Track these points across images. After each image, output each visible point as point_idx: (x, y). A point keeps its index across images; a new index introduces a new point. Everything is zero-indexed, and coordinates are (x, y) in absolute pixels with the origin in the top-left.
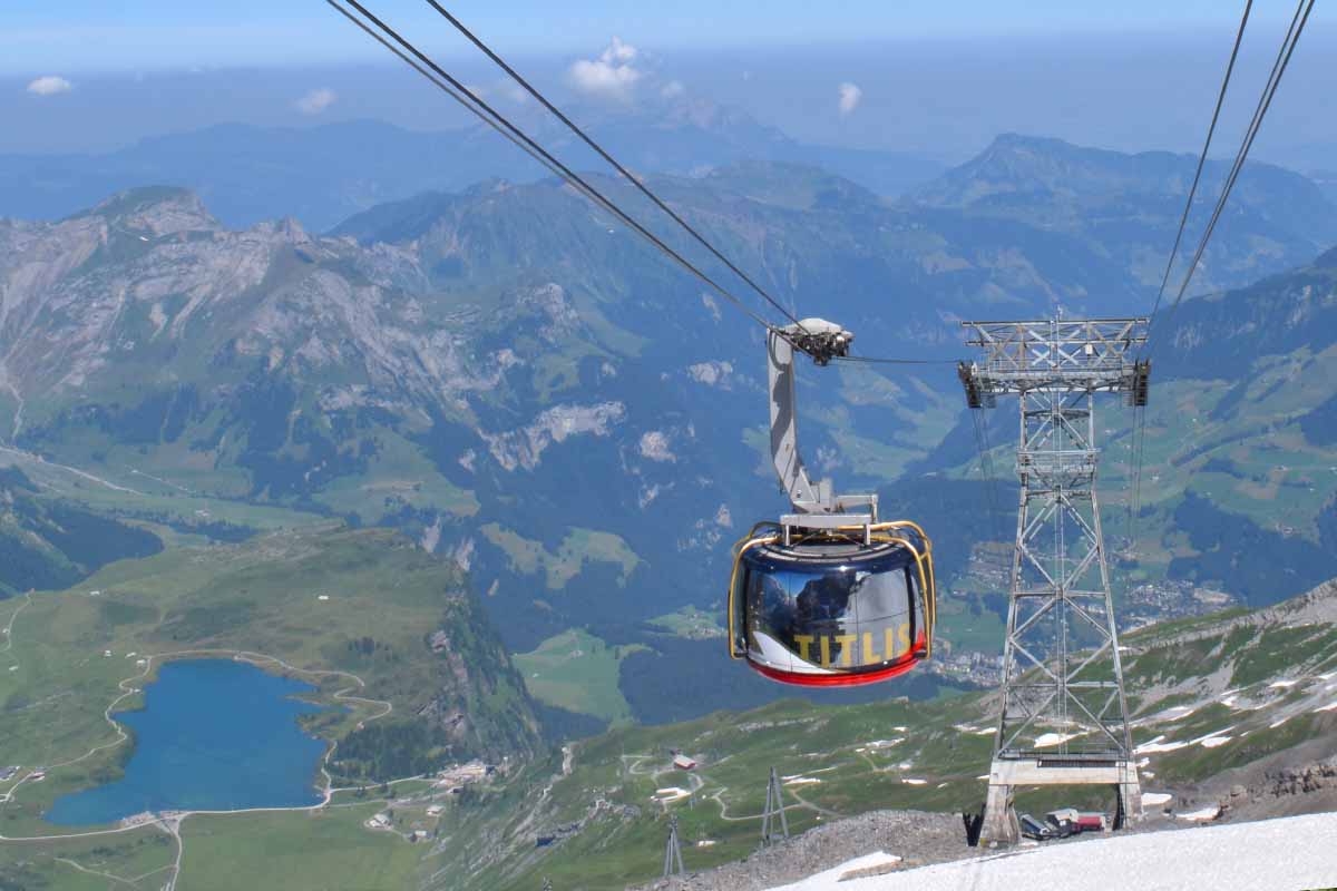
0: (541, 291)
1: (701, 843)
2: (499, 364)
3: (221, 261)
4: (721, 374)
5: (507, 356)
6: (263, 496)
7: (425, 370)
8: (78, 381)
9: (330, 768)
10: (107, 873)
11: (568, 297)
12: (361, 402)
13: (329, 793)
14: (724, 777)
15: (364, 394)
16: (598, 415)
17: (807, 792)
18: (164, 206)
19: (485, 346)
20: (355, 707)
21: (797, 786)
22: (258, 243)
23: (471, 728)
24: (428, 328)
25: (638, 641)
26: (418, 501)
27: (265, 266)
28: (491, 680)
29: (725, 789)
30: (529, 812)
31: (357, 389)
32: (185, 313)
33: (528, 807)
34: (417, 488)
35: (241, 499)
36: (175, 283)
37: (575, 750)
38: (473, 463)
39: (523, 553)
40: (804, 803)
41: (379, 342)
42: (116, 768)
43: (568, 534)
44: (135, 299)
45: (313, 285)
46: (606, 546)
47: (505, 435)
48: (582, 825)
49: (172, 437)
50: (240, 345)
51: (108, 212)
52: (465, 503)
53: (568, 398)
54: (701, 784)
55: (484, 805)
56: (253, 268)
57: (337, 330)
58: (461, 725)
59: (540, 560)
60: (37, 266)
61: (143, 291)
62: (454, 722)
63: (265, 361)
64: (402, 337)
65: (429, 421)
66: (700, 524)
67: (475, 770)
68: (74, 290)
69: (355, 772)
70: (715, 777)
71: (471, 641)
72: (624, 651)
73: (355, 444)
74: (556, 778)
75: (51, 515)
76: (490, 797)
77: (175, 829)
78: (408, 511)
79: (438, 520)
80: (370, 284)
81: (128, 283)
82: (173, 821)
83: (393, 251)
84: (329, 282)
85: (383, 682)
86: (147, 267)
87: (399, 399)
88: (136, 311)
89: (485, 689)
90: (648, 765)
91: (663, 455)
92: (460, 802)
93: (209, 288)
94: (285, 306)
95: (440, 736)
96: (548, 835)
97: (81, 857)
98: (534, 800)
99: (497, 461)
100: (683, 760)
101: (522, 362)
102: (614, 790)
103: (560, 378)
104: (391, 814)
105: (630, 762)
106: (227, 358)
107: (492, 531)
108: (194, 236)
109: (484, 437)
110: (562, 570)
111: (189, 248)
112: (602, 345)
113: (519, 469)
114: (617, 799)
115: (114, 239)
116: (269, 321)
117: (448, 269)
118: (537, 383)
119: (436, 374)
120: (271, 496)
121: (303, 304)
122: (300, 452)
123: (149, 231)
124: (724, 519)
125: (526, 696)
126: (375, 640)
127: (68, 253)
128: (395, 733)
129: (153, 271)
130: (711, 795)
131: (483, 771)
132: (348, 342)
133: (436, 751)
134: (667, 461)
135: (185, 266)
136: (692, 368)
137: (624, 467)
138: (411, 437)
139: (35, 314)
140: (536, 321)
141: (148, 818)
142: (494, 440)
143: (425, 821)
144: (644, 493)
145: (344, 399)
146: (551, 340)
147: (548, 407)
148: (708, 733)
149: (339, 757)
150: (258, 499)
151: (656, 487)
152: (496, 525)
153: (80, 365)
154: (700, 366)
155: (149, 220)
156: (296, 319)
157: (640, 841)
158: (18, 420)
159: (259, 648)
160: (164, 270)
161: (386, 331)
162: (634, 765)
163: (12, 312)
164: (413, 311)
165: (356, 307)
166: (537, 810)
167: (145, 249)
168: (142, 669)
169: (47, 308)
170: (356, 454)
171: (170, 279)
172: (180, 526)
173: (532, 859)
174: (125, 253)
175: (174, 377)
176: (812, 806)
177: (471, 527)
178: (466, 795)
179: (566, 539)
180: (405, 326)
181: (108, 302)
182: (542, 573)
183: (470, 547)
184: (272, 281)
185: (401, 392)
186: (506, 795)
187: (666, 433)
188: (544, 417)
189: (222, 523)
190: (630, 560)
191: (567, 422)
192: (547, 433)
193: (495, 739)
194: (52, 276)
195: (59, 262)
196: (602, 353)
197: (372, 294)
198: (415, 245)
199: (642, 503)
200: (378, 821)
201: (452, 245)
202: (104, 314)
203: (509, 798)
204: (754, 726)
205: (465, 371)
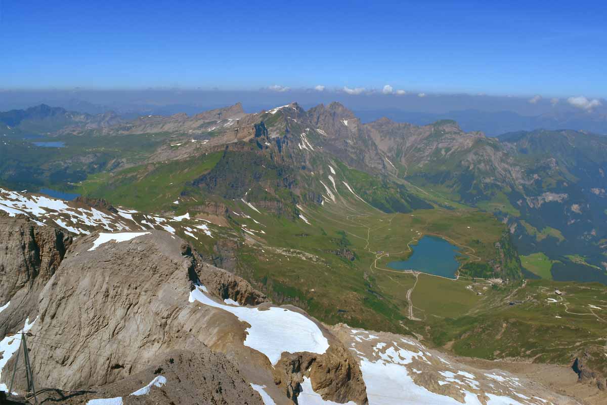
0: (549, 160)
1: (556, 317)
2: (533, 178)
3: (461, 140)
4: (601, 192)
5: (536, 176)
6: (463, 202)
7: (511, 176)
8: (421, 166)
9: (460, 270)
10: (398, 282)
11: (557, 163)
12: (492, 182)
13: (458, 277)
14: (569, 300)
15: (493, 180)
16: (560, 197)
17: (595, 311)
18: (449, 125)
19: (529, 172)
20: (471, 257)
21: (592, 308)
22: (471, 136)
23: (502, 270)
24: (515, 165)
25: (559, 260)
26: (504, 210)
27: (473, 143)
28: (511, 259)
29: (569, 303)
30: (509, 295)
31: (492, 178)
32: (450, 152)
33: (509, 293)
34: (504, 207)
35: (456, 201)
36: (449, 144)
37: (528, 282)
38: (521, 203)
39: (531, 230)
40: (594, 314)
41: (500, 167)
42: (406, 258)
43: (545, 228)
44: (438, 147)
45: (484, 149)
46: (556, 233)
47: (532, 198)
48: (523, 302)
49: (442, 183)
50: (463, 162)
51: (434, 125)
52: (516, 213)
53: (552, 191)
54: (562, 300)
55: (498, 290)
56: (469, 143)
57: (488, 162)
58: (499, 269)
59: (535, 232)
60: (416, 137)
61: (440, 146)
62: (497, 267)
63: (469, 167)
64: (506, 166)
65: (510, 190)
66: (586, 233)
67: (499, 281)
68: (423, 143)
69: (466, 273)
70: (566, 299)
71: (507, 247)
72: (554, 262)
73: (490, 192)
74: (520, 288)
75: (408, 196)
76: (500, 289)
77: (417, 276)
78: (500, 212)
79: (508, 216)
80: (499, 151)
81: (437, 143)
82: (417, 274)
83: (509, 145)
84: (488, 148)
85: (480, 252)
86: (442, 140)
87: (503, 183)
88: (438, 151)
89: (508, 261)
90: (547, 291)
91: (578, 211)
92: (493, 288)
93: (457, 147)
94: (476, 154)
95: (492, 269)
96: (512, 302)
97: (393, 277)
98: (512, 292)
99: (528, 205)
100: (559, 292)
101: (540, 179)
102: (535, 295)
103: (550, 184)
104: (473, 286)
105: (541, 289)
106: (459, 166)
107: (523, 222)
108: (455, 133)
109: (526, 197)
110: (541, 236)
111: (454, 136)
112: (565, 178)
113: (534, 207)
114: (535, 297)
115: (435, 132)
116: (471, 157)
117: (524, 151)
118: (543, 185)
119: (514, 177)
120: (465, 202)
121: (481, 154)
122: (474, 192)
123: (444, 131)
124: (593, 233)
125: (520, 266)
126: (480, 241)
127: (423, 134)
128: (479, 265)
129: (443, 141)
130: (564, 303)
131: (501, 281)
132: (491, 166)
133: (489, 273)
134: (579, 214)
135: (452, 140)
136: (592, 189)
137: (565, 213)
138: (505, 193)
139: (413, 148)
140: (546, 168)
141: (411, 272)
142: (528, 198)
143: (482, 291)
144: (570, 221)
145: (488, 180)
146: (550, 173)
147: (546, 192)
148: (568, 286)
149: (463, 268)
150: (461, 202)
151: (574, 220)
152: (524, 221)
153: (422, 162)
154: (595, 189)
155: (444, 128)
156: (478, 157)
157: (538, 311)
158: (406, 173)
159: (450, 237)
160: (446, 141)
161: (502, 164)
162: (543, 290)
163: (408, 147)
164: (511, 160)
165: (495, 157)
166: (512, 295)
167: (442, 135)
168: (419, 235)
169: (416, 147)
170: (489, 195)
171: (447, 143)
172: (440, 205)
173: (506, 308)
174: (437, 135)
175: (445, 168)
176: (597, 316)
177: (517, 220)
178: (495, 286)
179: (544, 229)
180: (507, 163)
181: (431, 147)
182: (535, 236)
183: (516, 225)
184: (473, 146)
185: (504, 181)
186: (505, 289)
187: (580, 205)
188: (544, 194)
189: (451, 207)
190: (562, 238)
191: (550, 197)
192: (544, 199)
193: (508, 275)
194: (419, 139)
195: (421, 136)
196: (565, 180)
197: (500, 154)
198: (515, 144)
199: (569, 223)
200: (469, 287)
201: (526, 145)
202: (430, 150)
203: (506, 290)
204: (583, 287)
205: (523, 178)
